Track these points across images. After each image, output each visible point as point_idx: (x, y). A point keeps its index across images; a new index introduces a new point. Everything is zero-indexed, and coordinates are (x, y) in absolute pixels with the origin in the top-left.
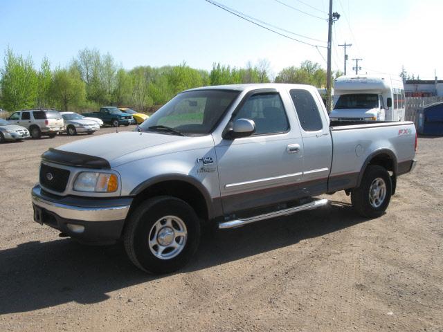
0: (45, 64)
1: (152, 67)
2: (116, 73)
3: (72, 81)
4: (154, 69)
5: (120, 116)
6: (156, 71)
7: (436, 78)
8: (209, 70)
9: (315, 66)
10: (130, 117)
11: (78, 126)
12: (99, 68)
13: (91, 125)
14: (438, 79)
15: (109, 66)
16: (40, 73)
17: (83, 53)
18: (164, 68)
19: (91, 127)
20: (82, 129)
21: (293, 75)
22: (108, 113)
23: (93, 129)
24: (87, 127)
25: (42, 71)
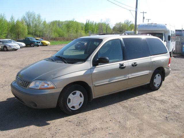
0: (12, 18)
1: (61, 21)
2: (42, 22)
3: (21, 25)
4: (61, 22)
5: (34, 42)
6: (62, 23)
7: (182, 28)
8: (85, 23)
9: (130, 22)
10: (39, 42)
11: (8, 46)
12: (34, 20)
13: (15, 46)
14: (183, 29)
15: (39, 19)
16: (10, 22)
17: (28, 13)
18: (66, 21)
19: (15, 47)
20: (10, 48)
21: (120, 26)
22: (29, 40)
23: (16, 48)
24: (13, 47)
25: (11, 21)
